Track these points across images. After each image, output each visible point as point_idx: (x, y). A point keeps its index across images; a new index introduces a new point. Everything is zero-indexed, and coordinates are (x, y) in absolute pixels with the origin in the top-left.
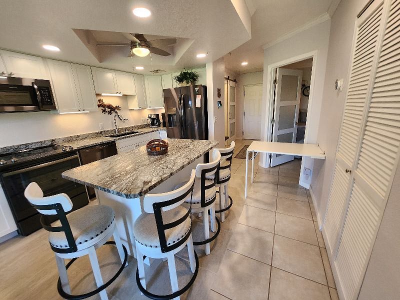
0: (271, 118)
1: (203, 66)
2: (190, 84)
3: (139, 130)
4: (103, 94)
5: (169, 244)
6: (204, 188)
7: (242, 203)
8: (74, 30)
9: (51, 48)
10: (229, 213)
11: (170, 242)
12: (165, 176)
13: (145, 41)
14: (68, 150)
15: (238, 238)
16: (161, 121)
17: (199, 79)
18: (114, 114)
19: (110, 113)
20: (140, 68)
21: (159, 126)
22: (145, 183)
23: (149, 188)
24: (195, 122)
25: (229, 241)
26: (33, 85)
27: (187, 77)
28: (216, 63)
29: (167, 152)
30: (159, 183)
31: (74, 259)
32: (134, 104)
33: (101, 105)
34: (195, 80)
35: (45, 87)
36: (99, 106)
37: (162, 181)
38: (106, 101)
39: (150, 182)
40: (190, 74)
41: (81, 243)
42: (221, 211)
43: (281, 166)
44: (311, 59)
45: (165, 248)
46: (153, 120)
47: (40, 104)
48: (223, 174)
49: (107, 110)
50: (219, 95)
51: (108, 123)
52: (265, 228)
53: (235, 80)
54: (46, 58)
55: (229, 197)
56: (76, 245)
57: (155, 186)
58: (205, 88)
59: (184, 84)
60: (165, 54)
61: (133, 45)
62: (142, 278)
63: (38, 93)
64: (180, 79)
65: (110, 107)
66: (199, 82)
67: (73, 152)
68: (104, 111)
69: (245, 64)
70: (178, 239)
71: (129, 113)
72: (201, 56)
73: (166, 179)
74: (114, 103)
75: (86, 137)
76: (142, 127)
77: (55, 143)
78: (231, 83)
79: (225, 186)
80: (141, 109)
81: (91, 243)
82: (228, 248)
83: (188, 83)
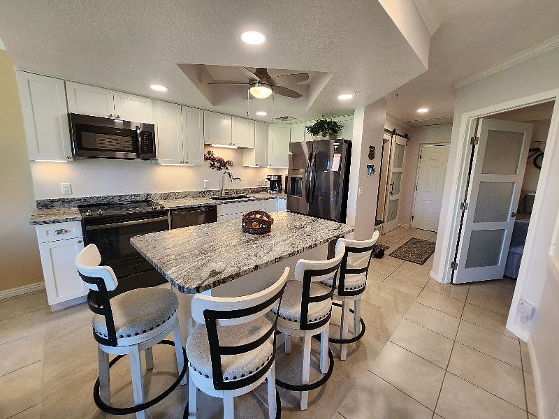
0: (460, 200)
1: (351, 112)
2: (327, 138)
3: (252, 195)
4: (213, 145)
5: (227, 379)
6: (307, 300)
7: (385, 336)
8: (178, 65)
9: (159, 88)
10: (358, 347)
11: (228, 375)
12: (245, 268)
13: (268, 78)
14: (159, 208)
15: (363, 397)
16: (284, 186)
17: (343, 130)
18: (223, 170)
19: (219, 169)
20: (261, 114)
21: (280, 191)
22: (214, 273)
23: (214, 283)
24: (332, 192)
25: (345, 396)
26: (137, 130)
27: (326, 127)
28: (371, 108)
29: (269, 231)
30: (232, 277)
31: (120, 357)
32: (250, 160)
33: (209, 158)
34: (336, 132)
35: (149, 132)
36: (207, 159)
37: (238, 275)
38: (217, 154)
39: (220, 273)
40: (329, 123)
41: (122, 337)
42: (342, 342)
43: (473, 287)
44: (551, 102)
45: (220, 384)
46: (272, 183)
47: (140, 152)
48: (351, 281)
49: (217, 164)
50: (371, 156)
51: (214, 181)
52: (417, 396)
53: (406, 135)
54: (155, 99)
55: (361, 321)
56: (116, 339)
57: (224, 281)
58: (350, 144)
59: (319, 137)
60: (295, 95)
61: (252, 83)
62: (192, 414)
63: (140, 139)
64: (314, 130)
65: (220, 161)
66: (343, 136)
67: (164, 212)
68: (212, 166)
69: (423, 111)
70: (243, 376)
71: (243, 170)
72: (345, 97)
73: (246, 272)
74: (226, 156)
75: (185, 196)
76: (258, 191)
77: (150, 199)
78: (397, 140)
79: (355, 301)
80: (259, 167)
81: (135, 340)
82: (341, 410)
83: (324, 135)
